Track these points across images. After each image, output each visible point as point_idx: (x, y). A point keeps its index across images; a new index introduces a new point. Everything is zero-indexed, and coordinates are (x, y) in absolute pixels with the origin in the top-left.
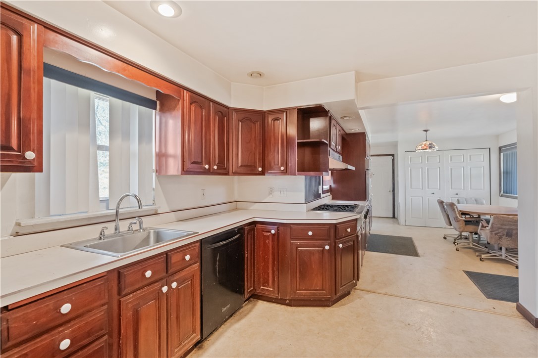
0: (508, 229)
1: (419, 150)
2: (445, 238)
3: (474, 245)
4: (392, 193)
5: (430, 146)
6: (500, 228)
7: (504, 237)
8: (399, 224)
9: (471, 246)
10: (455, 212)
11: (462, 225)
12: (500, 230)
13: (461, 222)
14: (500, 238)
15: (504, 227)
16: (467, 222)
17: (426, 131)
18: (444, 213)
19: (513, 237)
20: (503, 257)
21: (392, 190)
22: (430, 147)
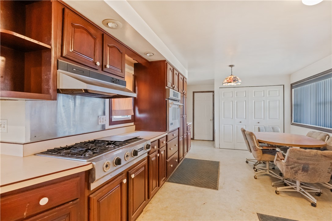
0: (304, 164)
1: (225, 83)
2: (247, 162)
3: (270, 172)
4: (212, 121)
5: (234, 79)
6: (295, 163)
7: (300, 172)
8: (214, 147)
9: (268, 173)
10: (254, 141)
11: (259, 155)
12: (296, 164)
13: (259, 151)
14: (296, 172)
15: (300, 161)
16: (264, 152)
17: (231, 66)
18: (246, 140)
19: (309, 172)
20: (298, 190)
21: (212, 119)
22: (234, 81)
